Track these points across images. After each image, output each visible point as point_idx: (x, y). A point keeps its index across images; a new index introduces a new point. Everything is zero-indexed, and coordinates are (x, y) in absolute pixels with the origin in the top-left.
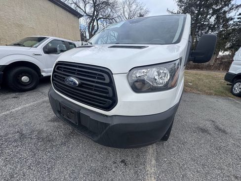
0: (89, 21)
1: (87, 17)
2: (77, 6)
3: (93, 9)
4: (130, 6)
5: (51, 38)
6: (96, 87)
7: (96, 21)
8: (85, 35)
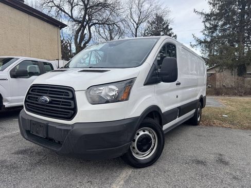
0: (76, 27)
1: (74, 23)
2: (61, 9)
3: (83, 13)
4: (140, 5)
5: (22, 59)
6: (63, 102)
7: (87, 27)
8: (69, 48)
